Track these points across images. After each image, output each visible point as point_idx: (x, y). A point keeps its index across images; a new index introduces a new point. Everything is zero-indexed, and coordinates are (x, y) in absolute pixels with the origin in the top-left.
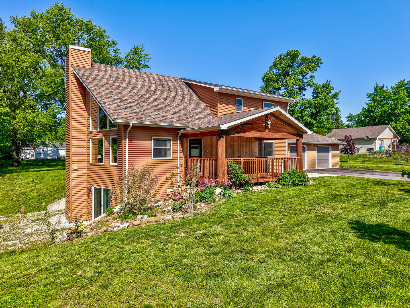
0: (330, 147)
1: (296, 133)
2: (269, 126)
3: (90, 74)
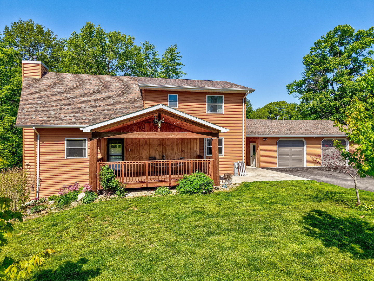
0: (346, 139)
1: (208, 131)
2: (160, 125)
3: (35, 83)
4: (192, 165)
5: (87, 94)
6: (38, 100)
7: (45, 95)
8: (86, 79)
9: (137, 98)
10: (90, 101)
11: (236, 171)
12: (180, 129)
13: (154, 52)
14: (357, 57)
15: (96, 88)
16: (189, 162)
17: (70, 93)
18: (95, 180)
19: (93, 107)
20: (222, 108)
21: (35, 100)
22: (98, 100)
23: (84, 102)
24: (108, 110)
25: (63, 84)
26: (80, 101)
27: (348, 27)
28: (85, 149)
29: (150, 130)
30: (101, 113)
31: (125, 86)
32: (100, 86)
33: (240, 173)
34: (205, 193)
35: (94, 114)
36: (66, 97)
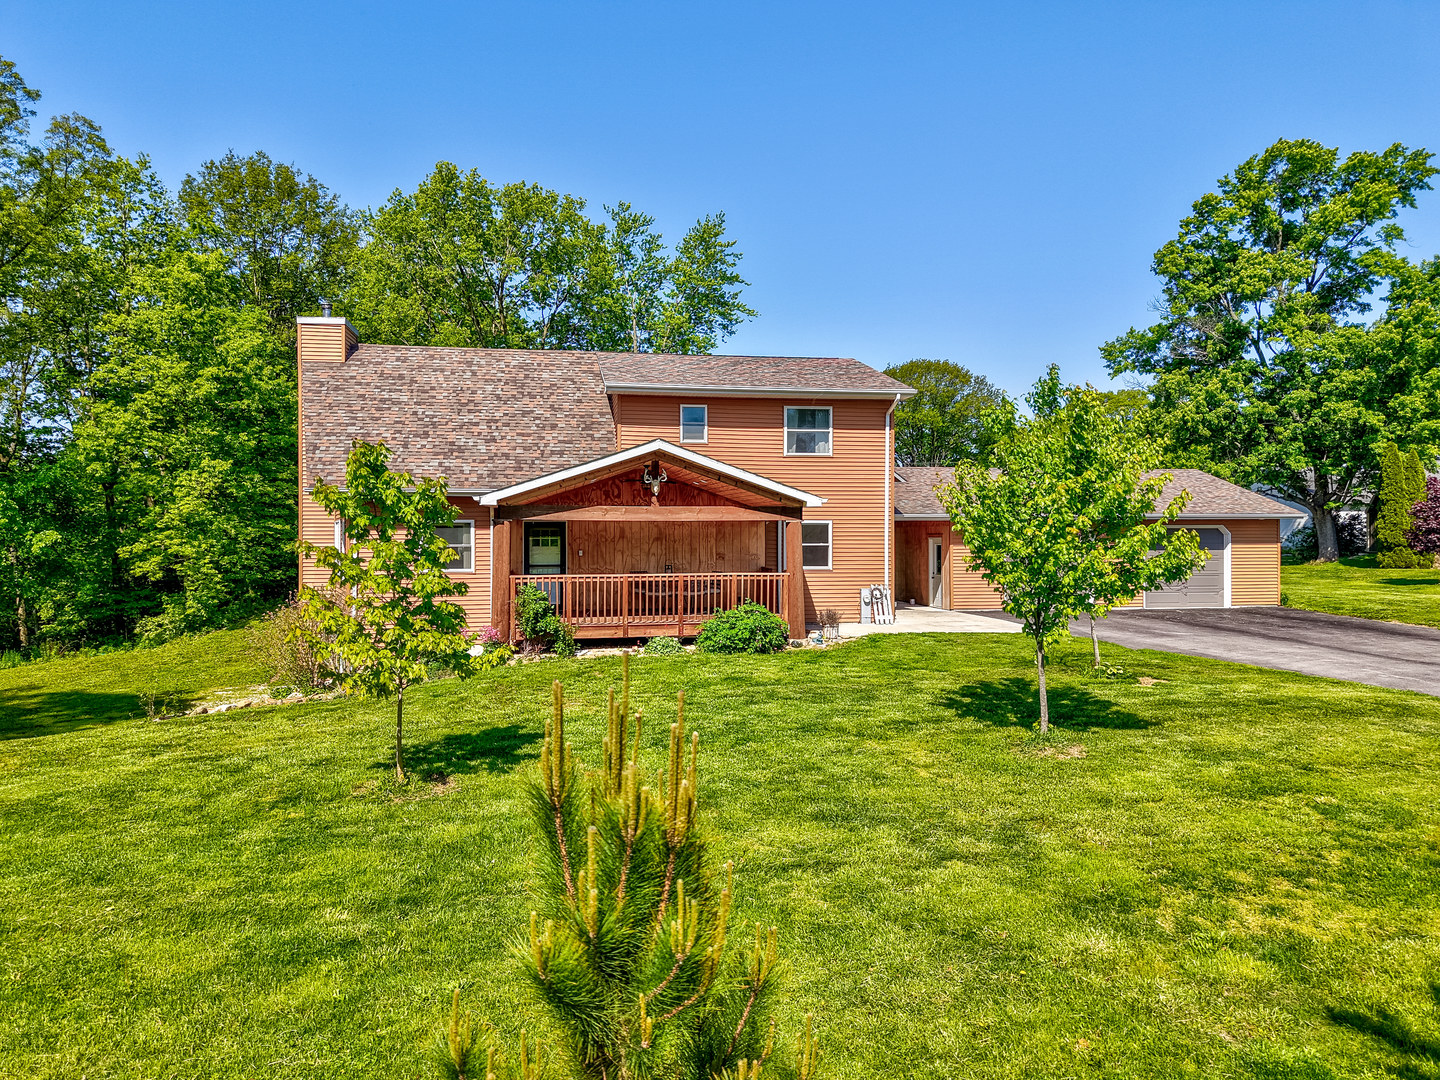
0: (1222, 528)
1: (778, 503)
2: (656, 489)
3: (333, 377)
4: (734, 587)
5: (467, 404)
6: (347, 425)
7: (363, 408)
8: (460, 363)
9: (599, 413)
10: (477, 424)
11: (866, 611)
12: (713, 499)
13: (649, 238)
14: (1346, 247)
15: (489, 388)
16: (728, 578)
17: (424, 403)
18: (506, 617)
19: (487, 441)
20: (827, 441)
21: (340, 424)
22: (497, 421)
23: (461, 427)
24: (525, 449)
25: (401, 377)
26: (451, 425)
27: (1309, 147)
28: (468, 549)
29: (633, 502)
30: (507, 456)
31: (566, 380)
32: (500, 380)
33: (877, 617)
34: (763, 650)
35: (491, 458)
36: (415, 413)
